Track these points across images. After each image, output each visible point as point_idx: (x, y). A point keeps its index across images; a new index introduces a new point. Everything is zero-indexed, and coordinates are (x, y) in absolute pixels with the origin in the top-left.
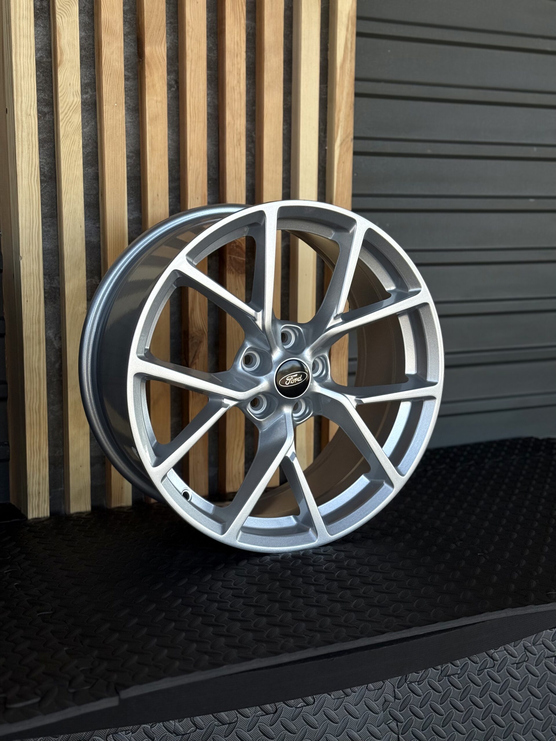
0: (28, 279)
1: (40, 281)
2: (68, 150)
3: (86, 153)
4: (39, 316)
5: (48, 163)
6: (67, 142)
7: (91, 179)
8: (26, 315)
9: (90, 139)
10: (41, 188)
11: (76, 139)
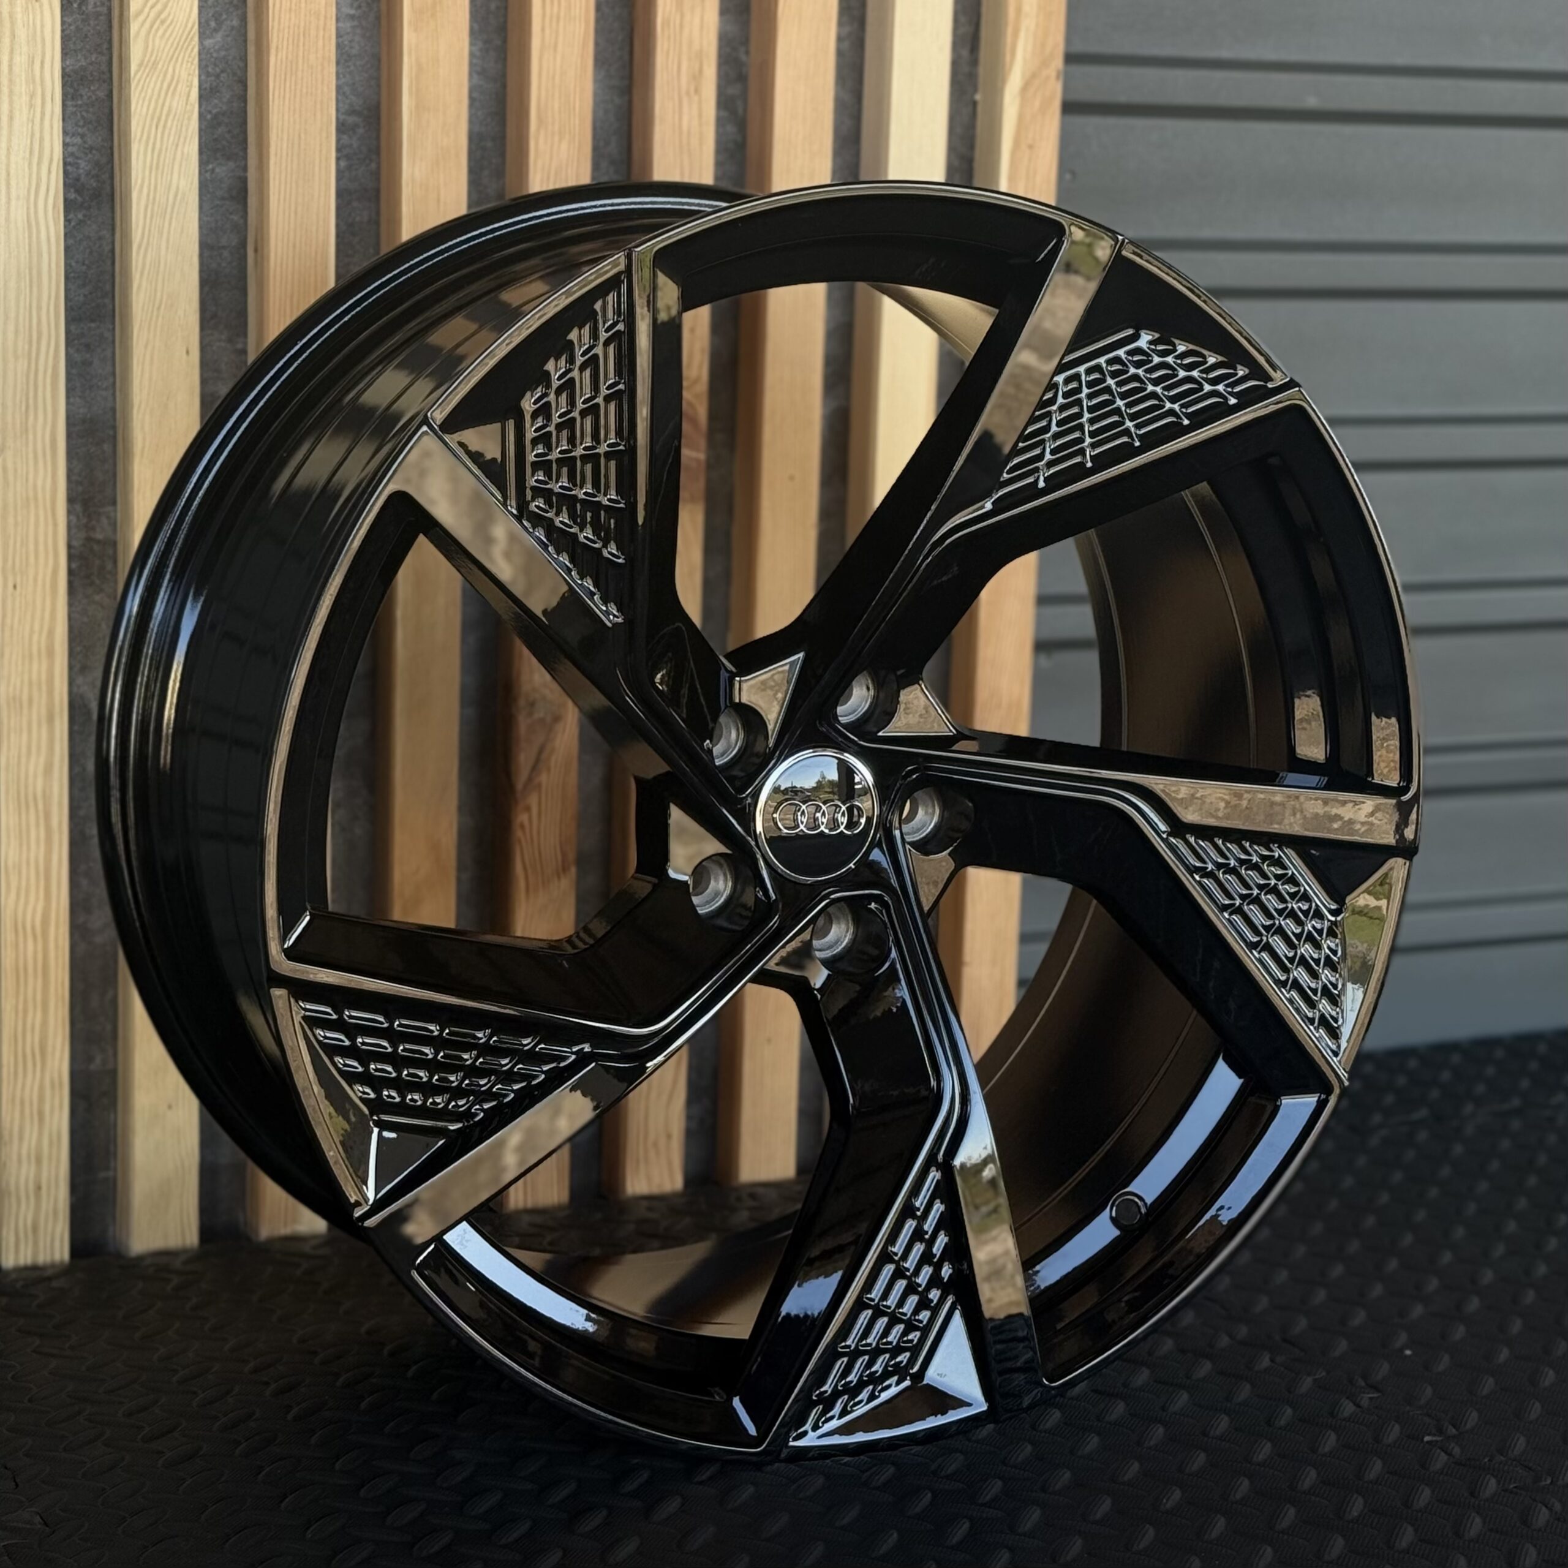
0: (19, 519)
1: (55, 525)
2: (155, 109)
3: (209, 117)
4: (51, 633)
5: (91, 148)
6: (152, 85)
7: (223, 199)
8: (12, 628)
9: (222, 71)
10: (65, 227)
11: (179, 76)
